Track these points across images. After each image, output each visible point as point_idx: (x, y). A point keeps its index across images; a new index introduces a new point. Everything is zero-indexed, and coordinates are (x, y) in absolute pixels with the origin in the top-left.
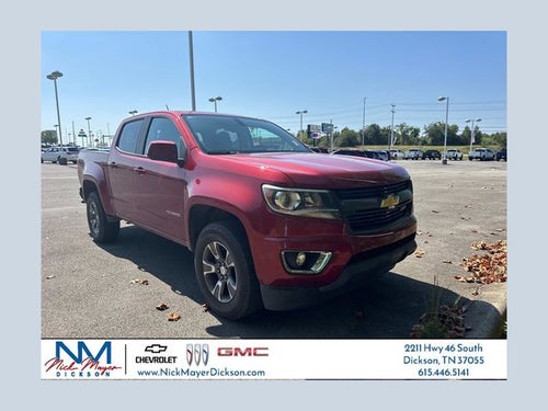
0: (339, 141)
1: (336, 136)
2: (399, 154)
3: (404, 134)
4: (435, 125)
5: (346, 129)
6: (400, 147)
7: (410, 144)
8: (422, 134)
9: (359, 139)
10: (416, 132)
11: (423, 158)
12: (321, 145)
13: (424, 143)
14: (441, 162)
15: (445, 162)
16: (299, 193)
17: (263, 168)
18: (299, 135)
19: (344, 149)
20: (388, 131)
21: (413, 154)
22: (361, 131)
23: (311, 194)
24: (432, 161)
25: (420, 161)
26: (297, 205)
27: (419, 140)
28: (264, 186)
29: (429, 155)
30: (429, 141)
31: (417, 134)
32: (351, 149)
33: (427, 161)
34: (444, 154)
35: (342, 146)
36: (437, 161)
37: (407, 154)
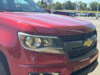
0: (55, 7)
1: (54, 5)
2: (79, 14)
3: (81, 6)
4: (93, 3)
5: (57, 2)
6: (80, 11)
7: (83, 10)
8: (88, 6)
9: (63, 7)
10: (86, 5)
11: (89, 16)
12: (47, 8)
13: (89, 10)
14: (95, 18)
15: (97, 18)
16: (40, 38)
17: (19, 22)
18: (38, 3)
19: (57, 10)
20: (75, 4)
21: (84, 14)
22: (64, 3)
23: (47, 39)
24: (92, 17)
25: (87, 17)
26: (38, 45)
27: (87, 8)
28: (19, 33)
29: (91, 15)
30: (91, 9)
31: (86, 6)
32: (60, 11)
33: (90, 17)
34: (97, 15)
35: (56, 9)
36: (94, 18)
37: (82, 14)
